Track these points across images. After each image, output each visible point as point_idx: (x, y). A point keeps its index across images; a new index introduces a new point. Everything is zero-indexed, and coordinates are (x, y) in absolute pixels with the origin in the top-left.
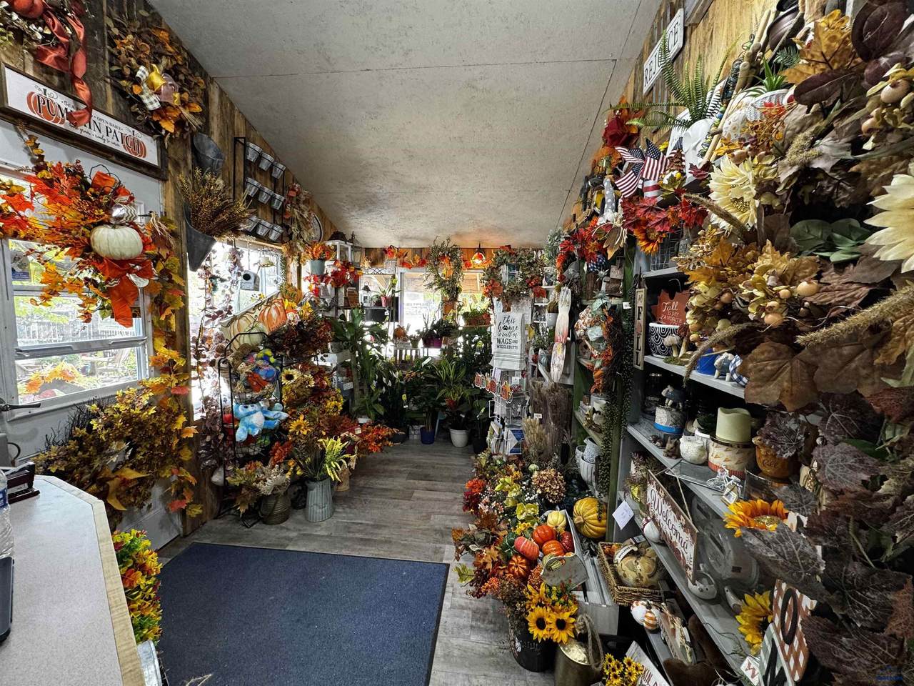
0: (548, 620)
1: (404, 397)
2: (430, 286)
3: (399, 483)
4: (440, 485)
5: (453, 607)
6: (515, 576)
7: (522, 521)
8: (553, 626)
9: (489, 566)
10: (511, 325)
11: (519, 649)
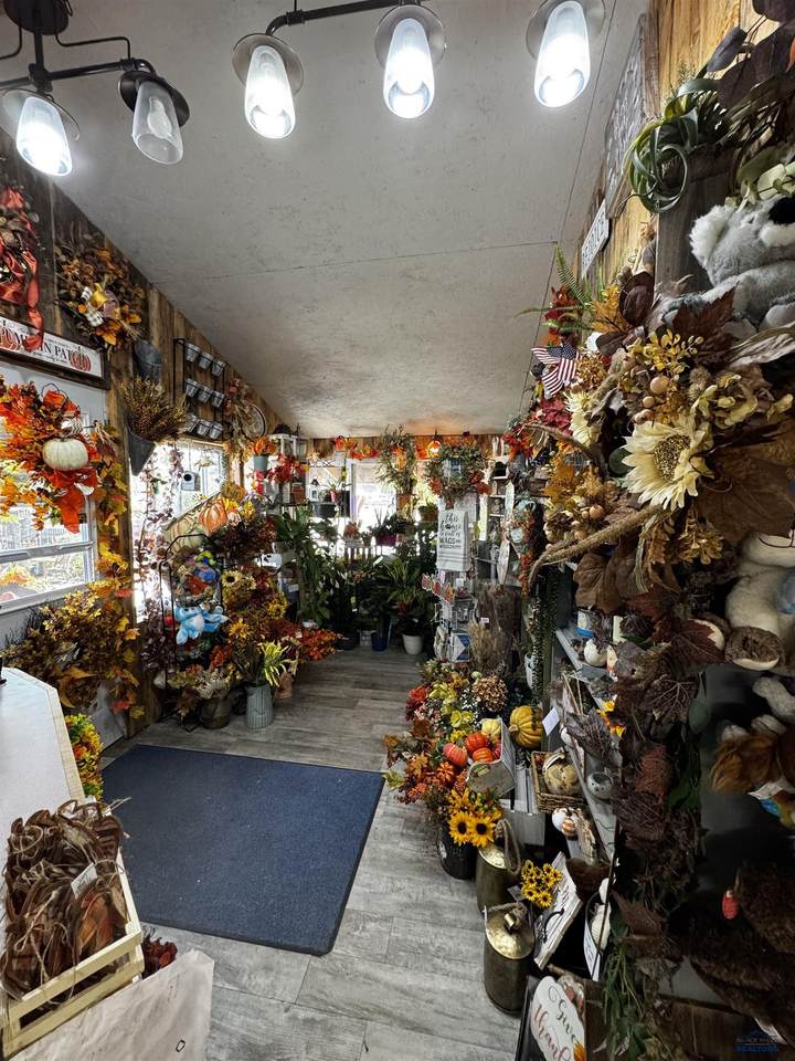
0: (468, 824)
1: (353, 600)
2: (382, 478)
3: (342, 691)
4: (386, 694)
5: (385, 814)
6: (441, 782)
7: (457, 729)
8: (473, 830)
9: (418, 772)
10: (455, 523)
11: (444, 855)
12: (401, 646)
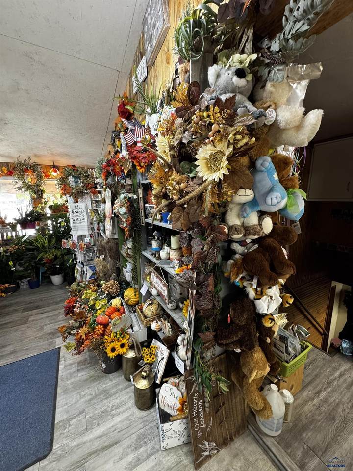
0: (116, 347)
1: (11, 263)
2: (20, 189)
4: (47, 309)
5: (65, 367)
6: (98, 335)
7: (99, 309)
8: (119, 348)
9: (84, 336)
10: (80, 210)
11: (105, 367)
12: (50, 282)
